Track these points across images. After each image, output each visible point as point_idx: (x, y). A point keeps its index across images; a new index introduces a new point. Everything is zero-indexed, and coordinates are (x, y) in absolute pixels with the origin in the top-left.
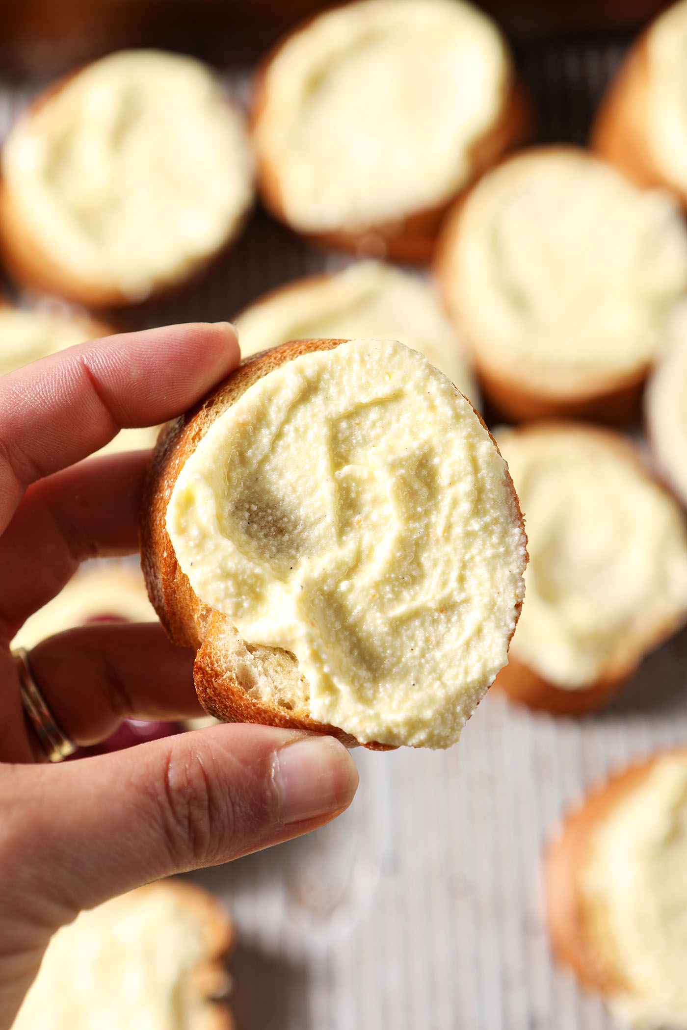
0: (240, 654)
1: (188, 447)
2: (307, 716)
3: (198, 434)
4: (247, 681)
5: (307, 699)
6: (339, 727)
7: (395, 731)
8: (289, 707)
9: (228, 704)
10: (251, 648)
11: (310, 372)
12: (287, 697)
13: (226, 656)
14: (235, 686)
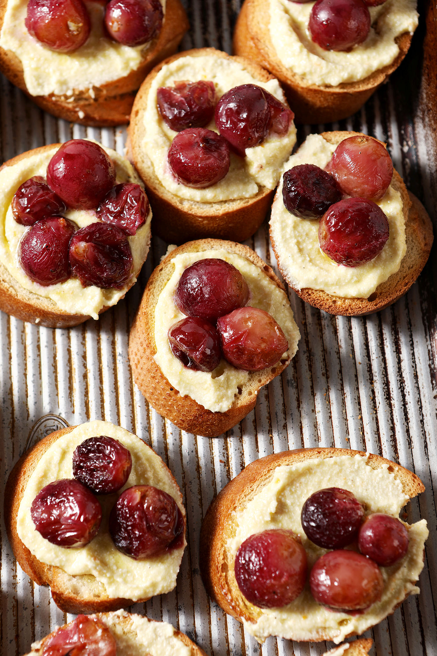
0: (70, 580)
1: (20, 496)
2: (108, 598)
3: (23, 488)
4: (76, 592)
5: (105, 590)
6: (123, 597)
7: (147, 591)
8: (99, 596)
9: (72, 605)
10: (74, 576)
11: (64, 446)
12: (97, 593)
13: (64, 583)
14: (72, 595)
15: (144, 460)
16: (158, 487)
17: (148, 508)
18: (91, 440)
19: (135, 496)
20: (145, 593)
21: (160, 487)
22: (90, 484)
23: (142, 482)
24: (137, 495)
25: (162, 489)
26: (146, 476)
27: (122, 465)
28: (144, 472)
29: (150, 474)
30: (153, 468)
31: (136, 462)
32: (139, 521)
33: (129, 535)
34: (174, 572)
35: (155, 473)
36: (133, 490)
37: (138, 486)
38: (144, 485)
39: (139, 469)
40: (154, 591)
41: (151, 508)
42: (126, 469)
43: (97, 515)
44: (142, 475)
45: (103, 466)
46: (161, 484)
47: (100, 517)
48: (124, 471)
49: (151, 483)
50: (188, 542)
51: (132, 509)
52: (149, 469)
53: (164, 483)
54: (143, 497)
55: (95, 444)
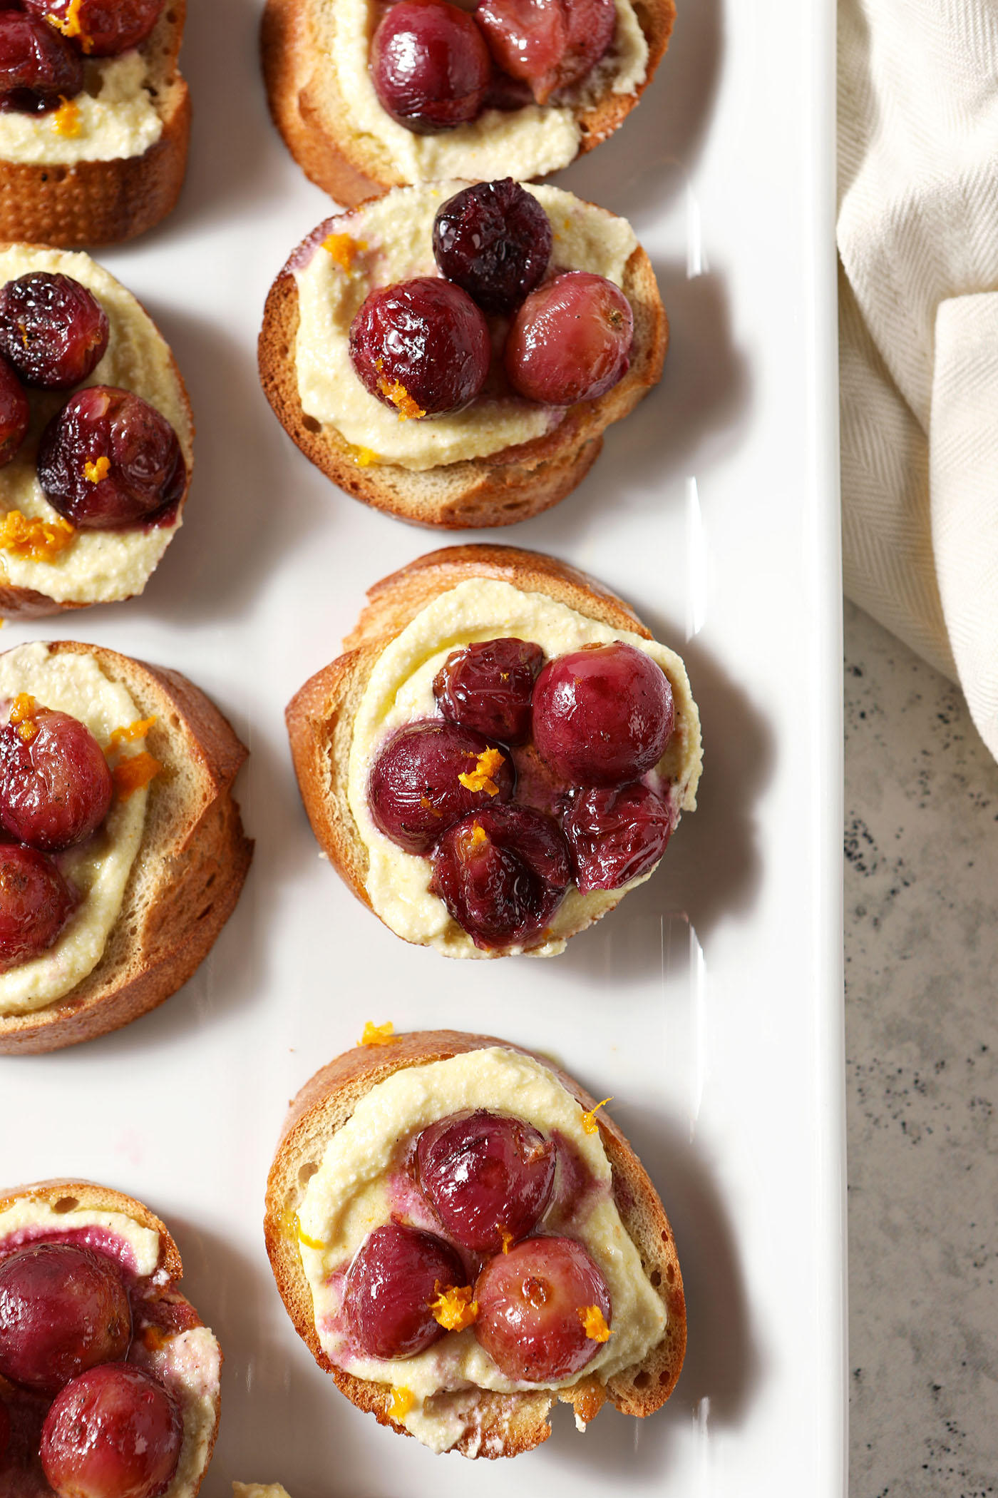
15: (133, 342)
16: (150, 403)
17: (119, 432)
18: (36, 275)
19: (98, 402)
20: (80, 592)
21: (155, 401)
22: (18, 361)
23: (122, 384)
24: (103, 404)
25: (157, 408)
26: (131, 374)
27: (85, 338)
28: (130, 366)
29: (139, 373)
30: (149, 363)
31: (118, 343)
32: (96, 450)
33: (71, 477)
34: (146, 568)
35: (150, 372)
36: (97, 391)
37: (110, 389)
38: (121, 390)
39: (121, 358)
40: (98, 592)
41: (123, 435)
42: (91, 349)
43: (18, 421)
44: (122, 371)
45: (48, 331)
46: (157, 398)
47: (22, 426)
48: (87, 351)
49: (139, 390)
50: (184, 520)
51: (86, 428)
52: (140, 362)
53: (165, 399)
54: (113, 411)
55: (41, 285)
